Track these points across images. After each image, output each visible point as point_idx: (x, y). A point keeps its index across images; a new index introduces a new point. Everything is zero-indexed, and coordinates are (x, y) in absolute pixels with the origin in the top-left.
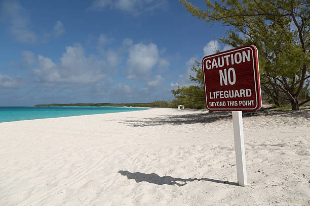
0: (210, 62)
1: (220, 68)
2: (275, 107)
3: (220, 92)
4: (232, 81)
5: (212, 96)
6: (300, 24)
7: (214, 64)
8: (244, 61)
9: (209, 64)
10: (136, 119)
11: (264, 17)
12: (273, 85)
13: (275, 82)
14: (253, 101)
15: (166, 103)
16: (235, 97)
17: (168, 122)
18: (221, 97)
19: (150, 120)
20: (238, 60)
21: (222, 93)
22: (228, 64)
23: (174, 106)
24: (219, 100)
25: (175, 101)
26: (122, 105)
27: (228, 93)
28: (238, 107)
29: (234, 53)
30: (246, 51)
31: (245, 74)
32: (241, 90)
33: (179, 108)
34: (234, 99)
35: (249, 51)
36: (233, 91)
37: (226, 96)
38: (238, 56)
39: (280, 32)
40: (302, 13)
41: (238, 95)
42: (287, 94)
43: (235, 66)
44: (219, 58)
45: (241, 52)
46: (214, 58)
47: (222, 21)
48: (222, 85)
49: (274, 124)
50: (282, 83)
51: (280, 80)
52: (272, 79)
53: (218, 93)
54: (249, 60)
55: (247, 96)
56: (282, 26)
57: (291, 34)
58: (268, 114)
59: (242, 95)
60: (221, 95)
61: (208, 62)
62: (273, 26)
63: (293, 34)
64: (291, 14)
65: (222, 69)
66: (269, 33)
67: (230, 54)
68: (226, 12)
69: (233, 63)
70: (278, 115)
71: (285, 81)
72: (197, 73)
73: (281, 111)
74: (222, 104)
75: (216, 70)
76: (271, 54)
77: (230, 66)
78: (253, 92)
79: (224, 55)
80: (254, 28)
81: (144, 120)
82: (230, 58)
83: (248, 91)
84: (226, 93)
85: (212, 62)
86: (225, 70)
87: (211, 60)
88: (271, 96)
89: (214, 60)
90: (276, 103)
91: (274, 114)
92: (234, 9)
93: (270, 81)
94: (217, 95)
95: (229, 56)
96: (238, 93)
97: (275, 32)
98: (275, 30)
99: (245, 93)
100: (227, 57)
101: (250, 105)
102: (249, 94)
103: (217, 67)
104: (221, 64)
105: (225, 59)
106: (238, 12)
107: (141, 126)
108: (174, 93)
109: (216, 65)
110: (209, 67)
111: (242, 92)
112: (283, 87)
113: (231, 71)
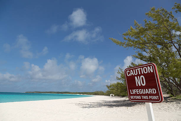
0: (129, 72)
1: (135, 76)
2: (171, 97)
3: (137, 90)
4: (143, 83)
5: (132, 92)
6: (178, 48)
7: (132, 73)
8: (149, 72)
9: (129, 73)
10: (85, 103)
11: (157, 44)
12: (168, 82)
13: (169, 81)
14: (158, 96)
15: (103, 92)
16: (146, 93)
17: (105, 105)
18: (137, 93)
19: (93, 104)
20: (146, 71)
21: (138, 91)
22: (140, 74)
23: (108, 94)
24: (136, 95)
25: (108, 92)
26: (76, 93)
27: (142, 91)
28: (149, 100)
29: (143, 67)
30: (150, 66)
31: (151, 79)
32: (149, 89)
33: (111, 96)
34: (145, 95)
35: (151, 66)
36: (144, 89)
37: (141, 92)
38: (145, 69)
39: (167, 52)
40: (178, 42)
41: (148, 92)
42: (177, 88)
43: (144, 75)
44: (134, 70)
45: (147, 67)
46: (131, 69)
47: (133, 47)
48: (137, 85)
49: (173, 108)
50: (174, 81)
51: (172, 80)
52: (167, 79)
53: (135, 91)
54: (152, 71)
55: (154, 93)
56: (167, 48)
57: (173, 53)
58: (168, 102)
59: (151, 92)
60: (137, 92)
61: (128, 72)
62: (162, 48)
63: (175, 53)
64: (172, 42)
65: (137, 76)
66: (161, 52)
67: (141, 68)
68: (135, 42)
69: (143, 73)
70: (174, 102)
71: (175, 80)
72: (121, 74)
73: (176, 99)
74: (139, 97)
75: (133, 77)
76: (164, 64)
77: (141, 74)
78: (157, 91)
79: (137, 68)
80: (152, 50)
81: (90, 104)
82: (140, 70)
83: (154, 90)
84: (140, 90)
85: (130, 71)
86: (138, 77)
87: (130, 70)
88: (168, 89)
89: (131, 71)
90: (172, 94)
91: (171, 101)
92: (139, 40)
93: (166, 80)
94: (135, 92)
95: (140, 69)
96: (148, 91)
97: (164, 52)
98: (164, 51)
99: (152, 91)
100: (139, 69)
101: (156, 99)
102: (155, 92)
103: (133, 75)
104: (136, 73)
105: (138, 71)
106: (142, 42)
107: (88, 108)
108: (108, 87)
109: (133, 74)
110: (128, 75)
111: (150, 90)
112: (174, 84)
113: (142, 78)
